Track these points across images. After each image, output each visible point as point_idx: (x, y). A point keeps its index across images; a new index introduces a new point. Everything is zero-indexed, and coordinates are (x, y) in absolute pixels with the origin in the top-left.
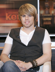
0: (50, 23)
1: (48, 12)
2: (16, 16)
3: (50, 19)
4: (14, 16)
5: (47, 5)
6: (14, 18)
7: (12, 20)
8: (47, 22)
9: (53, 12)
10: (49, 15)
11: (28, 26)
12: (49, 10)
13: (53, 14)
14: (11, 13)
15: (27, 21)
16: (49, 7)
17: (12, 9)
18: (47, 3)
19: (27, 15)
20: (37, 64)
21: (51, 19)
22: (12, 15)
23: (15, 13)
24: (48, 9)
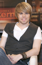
0: (37, 20)
1: (35, 10)
2: (5, 14)
3: (36, 16)
4: (4, 14)
5: (34, 3)
6: (4, 16)
7: (2, 17)
8: (34, 20)
9: (39, 10)
10: (36, 13)
12: (35, 9)
13: (39, 12)
14: (1, 11)
15: (24, 18)
16: (35, 5)
17: (2, 7)
18: (33, 2)
20: (26, 56)
21: (38, 16)
22: (2, 13)
23: (5, 11)
24: (35, 7)
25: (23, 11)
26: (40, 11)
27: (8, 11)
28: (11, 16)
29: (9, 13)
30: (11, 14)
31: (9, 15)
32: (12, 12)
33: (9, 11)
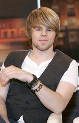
11: (45, 47)
15: (43, 39)
16: (59, 13)
19: (44, 28)
21: (64, 35)
25: (43, 24)
26: (69, 25)
27: (4, 25)
28: (9, 35)
29: (5, 30)
30: (9, 31)
31: (6, 33)
32: (11, 28)
33: (6, 25)
